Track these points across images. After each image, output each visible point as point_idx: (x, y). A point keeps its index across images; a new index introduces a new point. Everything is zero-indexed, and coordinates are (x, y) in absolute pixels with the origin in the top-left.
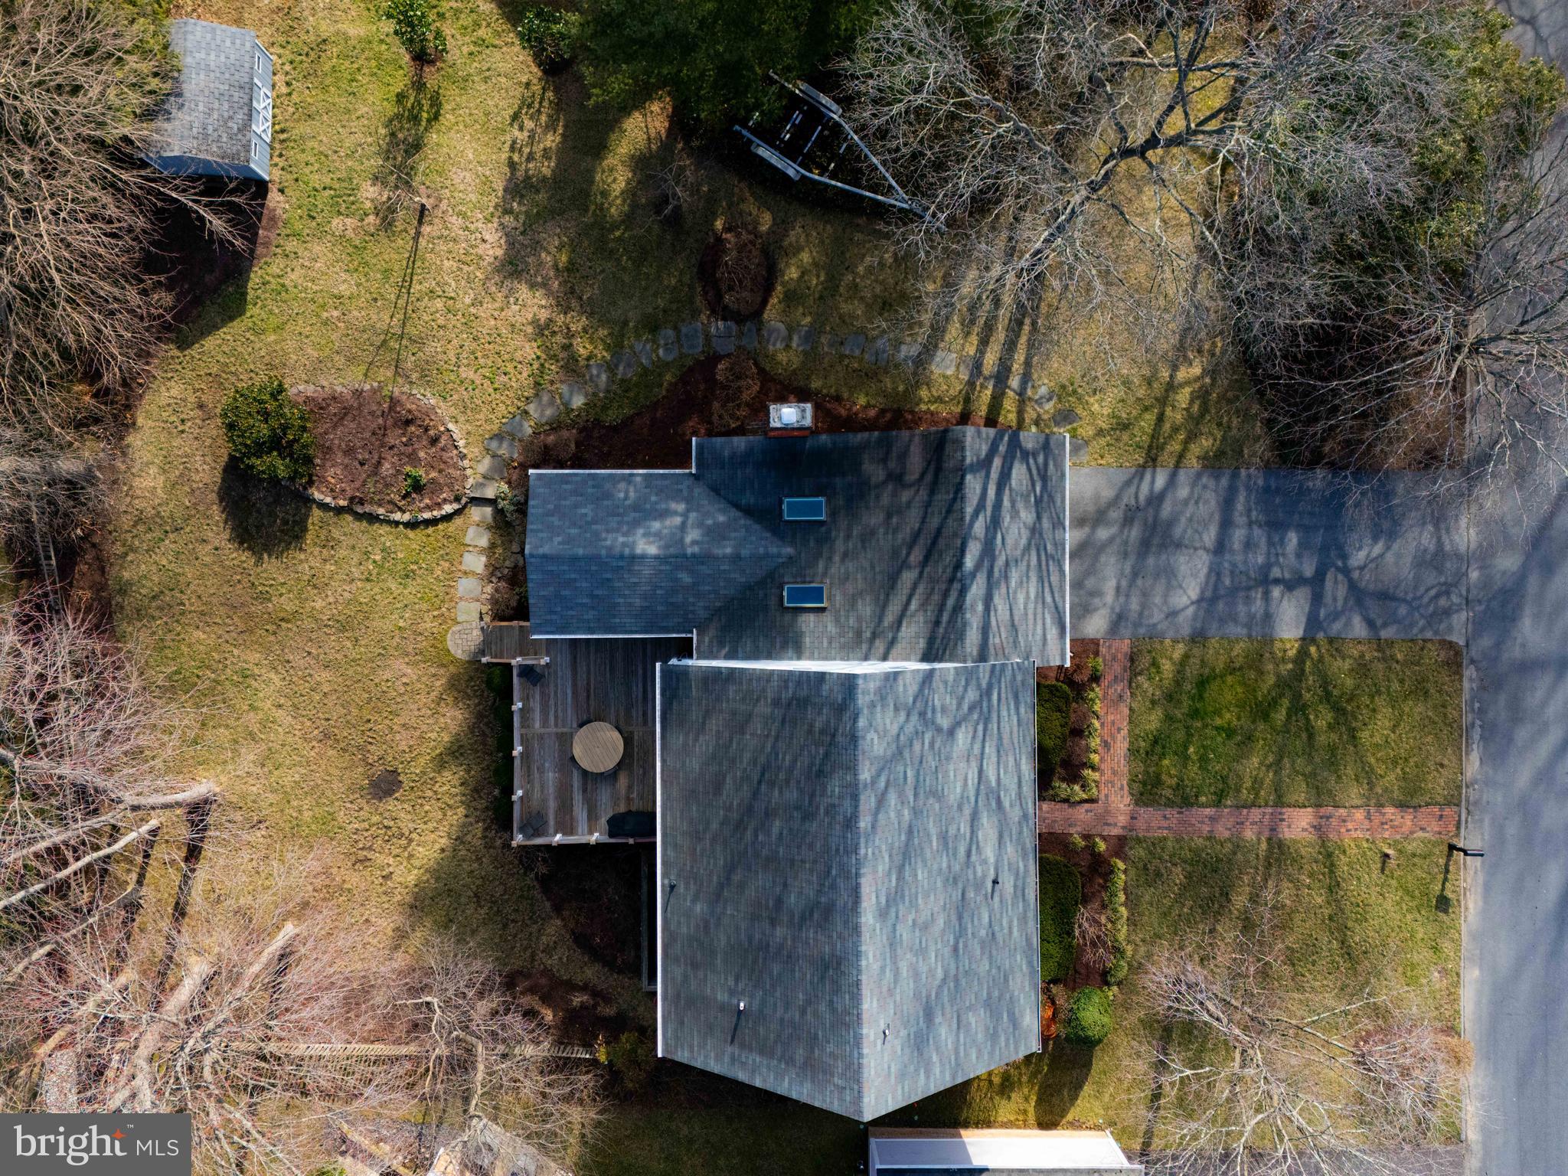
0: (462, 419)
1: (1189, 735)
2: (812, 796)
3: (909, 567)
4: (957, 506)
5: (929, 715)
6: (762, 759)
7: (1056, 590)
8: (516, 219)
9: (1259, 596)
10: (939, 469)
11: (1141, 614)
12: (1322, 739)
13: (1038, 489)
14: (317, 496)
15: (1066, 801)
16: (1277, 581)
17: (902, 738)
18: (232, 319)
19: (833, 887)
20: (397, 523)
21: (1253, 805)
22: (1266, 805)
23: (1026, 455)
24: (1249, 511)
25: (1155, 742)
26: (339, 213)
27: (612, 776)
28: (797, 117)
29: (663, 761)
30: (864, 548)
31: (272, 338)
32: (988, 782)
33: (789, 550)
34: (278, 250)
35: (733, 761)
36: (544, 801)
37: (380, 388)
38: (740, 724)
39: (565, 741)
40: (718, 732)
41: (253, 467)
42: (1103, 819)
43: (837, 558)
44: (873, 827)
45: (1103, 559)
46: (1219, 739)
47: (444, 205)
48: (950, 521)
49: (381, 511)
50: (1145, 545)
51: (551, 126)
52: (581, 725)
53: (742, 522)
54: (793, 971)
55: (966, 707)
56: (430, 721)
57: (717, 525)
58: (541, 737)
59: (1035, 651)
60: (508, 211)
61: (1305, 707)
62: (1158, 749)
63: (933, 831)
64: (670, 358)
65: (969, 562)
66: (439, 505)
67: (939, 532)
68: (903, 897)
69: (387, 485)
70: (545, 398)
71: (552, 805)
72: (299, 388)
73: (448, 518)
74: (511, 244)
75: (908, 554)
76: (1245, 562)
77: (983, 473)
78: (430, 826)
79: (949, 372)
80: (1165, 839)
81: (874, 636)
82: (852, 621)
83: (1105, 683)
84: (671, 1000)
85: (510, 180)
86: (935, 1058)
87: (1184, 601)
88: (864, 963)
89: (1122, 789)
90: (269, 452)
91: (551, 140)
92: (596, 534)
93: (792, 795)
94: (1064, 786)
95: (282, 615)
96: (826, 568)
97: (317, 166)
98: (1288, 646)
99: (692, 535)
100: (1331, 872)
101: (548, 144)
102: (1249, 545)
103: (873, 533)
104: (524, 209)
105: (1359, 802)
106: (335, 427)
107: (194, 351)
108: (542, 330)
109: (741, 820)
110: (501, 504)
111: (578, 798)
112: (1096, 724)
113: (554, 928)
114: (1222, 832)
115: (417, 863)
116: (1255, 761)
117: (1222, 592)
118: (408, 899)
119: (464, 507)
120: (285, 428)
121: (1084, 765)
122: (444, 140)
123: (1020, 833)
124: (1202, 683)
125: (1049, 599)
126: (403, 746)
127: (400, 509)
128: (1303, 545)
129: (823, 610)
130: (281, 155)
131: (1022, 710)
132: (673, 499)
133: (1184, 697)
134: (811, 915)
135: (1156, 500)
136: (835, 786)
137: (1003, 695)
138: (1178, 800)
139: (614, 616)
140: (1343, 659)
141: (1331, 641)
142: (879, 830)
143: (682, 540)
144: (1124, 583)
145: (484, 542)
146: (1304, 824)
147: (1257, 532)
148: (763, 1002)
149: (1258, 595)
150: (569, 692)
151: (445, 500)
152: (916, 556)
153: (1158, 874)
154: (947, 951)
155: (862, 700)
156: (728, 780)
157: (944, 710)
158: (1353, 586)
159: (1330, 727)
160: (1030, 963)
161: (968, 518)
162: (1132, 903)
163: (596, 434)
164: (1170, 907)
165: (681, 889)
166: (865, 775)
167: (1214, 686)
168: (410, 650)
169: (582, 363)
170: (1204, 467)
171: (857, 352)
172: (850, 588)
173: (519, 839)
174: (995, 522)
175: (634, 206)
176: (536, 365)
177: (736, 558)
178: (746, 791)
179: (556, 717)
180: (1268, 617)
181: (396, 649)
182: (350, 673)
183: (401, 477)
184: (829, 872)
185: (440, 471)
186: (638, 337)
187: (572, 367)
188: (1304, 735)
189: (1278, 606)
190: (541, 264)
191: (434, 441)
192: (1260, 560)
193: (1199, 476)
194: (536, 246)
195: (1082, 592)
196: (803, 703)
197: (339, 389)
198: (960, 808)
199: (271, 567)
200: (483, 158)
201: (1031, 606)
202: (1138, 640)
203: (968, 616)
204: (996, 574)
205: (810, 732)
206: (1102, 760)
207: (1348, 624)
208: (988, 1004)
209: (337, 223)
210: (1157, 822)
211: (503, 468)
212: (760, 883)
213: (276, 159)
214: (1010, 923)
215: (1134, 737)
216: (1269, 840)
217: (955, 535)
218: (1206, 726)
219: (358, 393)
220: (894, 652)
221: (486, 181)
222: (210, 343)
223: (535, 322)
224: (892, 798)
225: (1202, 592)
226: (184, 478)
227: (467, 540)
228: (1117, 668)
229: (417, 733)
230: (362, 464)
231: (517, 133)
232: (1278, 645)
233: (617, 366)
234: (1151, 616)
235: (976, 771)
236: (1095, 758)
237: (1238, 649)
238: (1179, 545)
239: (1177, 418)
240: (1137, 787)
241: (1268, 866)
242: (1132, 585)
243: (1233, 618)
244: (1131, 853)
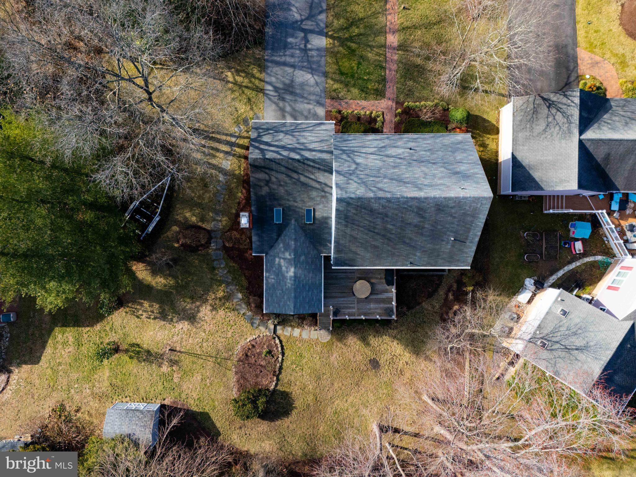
0: (245, 337)
1: (360, 78)
2: (379, 214)
3: (299, 178)
4: (277, 161)
5: (351, 172)
6: (366, 231)
7: (307, 126)
8: (174, 317)
10: (264, 167)
11: (317, 95)
12: (362, 31)
13: (272, 132)
14: (272, 387)
15: (383, 123)
16: (305, 46)
17: (359, 182)
18: (210, 417)
19: (411, 207)
20: (283, 359)
21: (385, 56)
22: (385, 51)
23: (259, 136)
24: (280, 56)
25: (362, 91)
26: (172, 379)
27: (372, 284)
28: (138, 217)
29: (367, 266)
30: (292, 194)
31: (216, 403)
32: (375, 151)
33: (293, 222)
34: (185, 401)
35: (367, 241)
36: (381, 308)
37: (234, 365)
38: (354, 239)
39: (360, 301)
40: (356, 247)
41: (262, 410)
42: (390, 109)
43: (296, 204)
44: (390, 192)
45: (297, 109)
46: (362, 68)
47: (170, 343)
48: (283, 164)
49: (278, 365)
50: (292, 93)
51: (141, 304)
52: (354, 295)
53: (283, 238)
54: (440, 221)
55: (348, 159)
56: (352, 348)
57: (284, 247)
58: (358, 309)
59: (329, 133)
60: (172, 320)
61: (350, 37)
62: (365, 89)
63: (392, 171)
64: (224, 263)
65: (297, 157)
66: (276, 345)
67: (287, 168)
68: (415, 182)
69: (269, 363)
70: (238, 307)
71: (382, 305)
72: (234, 394)
73: (281, 342)
74: (183, 319)
75: (294, 179)
76: (299, 57)
77: (266, 152)
78: (389, 348)
79: (230, 163)
80: (397, 88)
81: (324, 191)
82: (318, 199)
83: (341, 109)
84: (450, 263)
85: (160, 319)
86: (472, 171)
87: (312, 79)
88: (438, 196)
89: (379, 103)
90: (257, 404)
91: (146, 304)
92: (286, 289)
93: (379, 221)
94: (378, 124)
95: (314, 400)
96: (299, 208)
97: (155, 387)
98: (329, 42)
99: (287, 255)
100: (409, 28)
101: (147, 305)
102: (292, 56)
103: (287, 191)
104: (171, 314)
105: (385, 18)
106: (248, 381)
107: (221, 430)
108: (214, 308)
109: (388, 239)
110: (276, 322)
111: (379, 296)
112: (356, 112)
113: (426, 305)
114: (394, 67)
115: (402, 353)
116: (370, 55)
117: (309, 66)
118: (415, 356)
119: (277, 336)
120: (248, 398)
121: (370, 117)
122: (146, 342)
123: (393, 140)
124: (342, 73)
125: (311, 128)
126: (361, 357)
127: (277, 358)
128: (293, 36)
129: (314, 209)
130: (152, 400)
131: (350, 138)
132: (274, 262)
133: (347, 80)
134: (420, 214)
135: (276, 89)
136: (375, 206)
137: (345, 145)
138: (383, 83)
139: (316, 283)
140: (333, 22)
141: (327, 27)
142: (391, 190)
143: (289, 259)
144: (306, 101)
145: (289, 329)
146: (392, 38)
147: (287, 53)
148: (451, 231)
149: (310, 53)
150: (342, 299)
151: (275, 343)
152: (295, 176)
153: (409, 90)
154: (434, 166)
155: (345, 196)
156: (373, 243)
157: (349, 167)
158: (307, 19)
159: (358, 27)
160: (439, 137)
161: (282, 157)
162: (419, 99)
163: (251, 290)
164: (421, 86)
165: (411, 260)
166: (371, 195)
167: (342, 69)
168: (327, 355)
169: (226, 294)
170: (264, 71)
171: (222, 196)
172: (306, 200)
173: (394, 317)
174: (283, 147)
175: (170, 275)
176: (227, 310)
177: (296, 240)
178: (378, 237)
179: (352, 304)
180: (318, 50)
181: (327, 360)
182: (335, 376)
183: (266, 358)
184: (406, 208)
185: (264, 344)
186: (217, 274)
187: (228, 298)
188: (361, 37)
189: (314, 46)
190: (191, 309)
191: (253, 346)
192: (298, 52)
193: (267, 74)
194: (184, 310)
195: (309, 116)
196: (346, 217)
197: (235, 380)
198: (384, 161)
199: (297, 404)
200: (152, 328)
201: (313, 135)
202: (326, 96)
203: (316, 158)
204: (302, 147)
205: (356, 214)
206: (369, 110)
207: (320, 20)
208: (453, 152)
209: (176, 380)
210: (391, 90)
211: (263, 322)
212: (409, 233)
213: (153, 401)
214: (425, 144)
215: (361, 98)
216: (398, 50)
217: (287, 162)
218: (357, 73)
219: (236, 373)
220: (329, 184)
221: (161, 327)
222: (218, 425)
223: (211, 311)
224: (380, 185)
225: (309, 73)
226: (266, 434)
227: (289, 335)
228: (336, 104)
229: (357, 353)
230: (261, 372)
231: (144, 317)
232: (328, 46)
233: (227, 282)
234: (317, 91)
235: (371, 155)
236: (368, 113)
237: (329, 60)
238: (292, 81)
239: (246, 82)
240: (378, 97)
241: (407, 51)
242: (306, 98)
243: (318, 62)
244: (402, 100)
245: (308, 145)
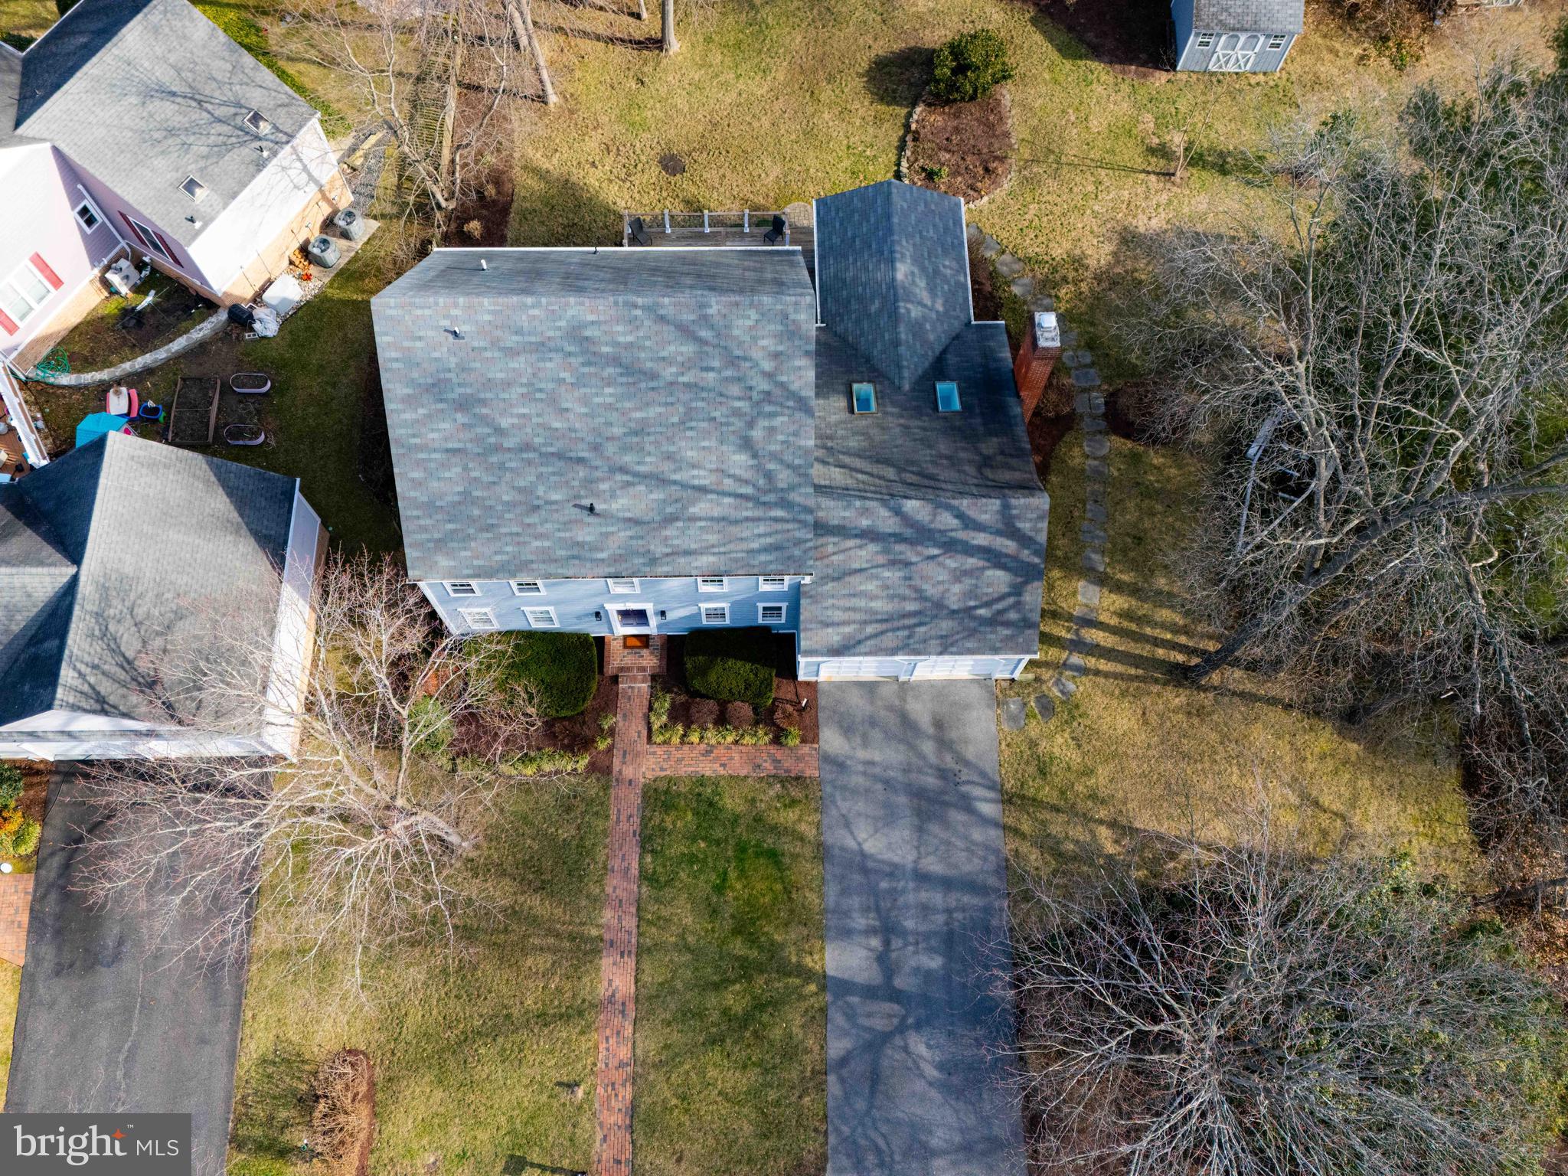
0: (993, 206)
1: (718, 843)
3: (899, 474)
4: (973, 495)
8: (1172, 242)
9: (872, 922)
10: (1001, 487)
11: (845, 788)
12: (712, 1000)
13: (982, 612)
14: (918, 110)
15: (651, 708)
17: (746, 366)
20: (898, 164)
21: (640, 919)
22: (640, 935)
23: (1017, 591)
24: (964, 910)
25: (711, 804)
30: (915, 440)
32: (694, 503)
33: (907, 387)
37: (1013, 150)
42: (630, 752)
43: (902, 421)
44: (662, 317)
45: (902, 747)
46: (714, 876)
47: (1176, 189)
49: (908, 153)
50: (918, 794)
53: (931, 353)
55: (771, 466)
56: (728, 194)
57: (926, 332)
60: (1178, 235)
61: (749, 979)
62: (703, 808)
64: (1065, 361)
67: (938, 488)
68: (589, 364)
69: (931, 156)
70: (1016, 267)
72: (1007, 94)
74: (1150, 238)
75: (912, 472)
76: (907, 907)
78: (636, 196)
79: (1079, 597)
80: (607, 817)
82: (840, 432)
83: (773, 749)
85: (1207, 236)
86: (421, 412)
87: (862, 835)
89: (662, 769)
92: (911, 236)
94: (667, 705)
95: (817, 92)
96: (892, 414)
97: (1194, 103)
98: (816, 957)
99: (915, 310)
100: (561, 1016)
102: (925, 909)
103: (930, 447)
105: (639, 1052)
106: (977, 120)
107: (1030, 28)
112: (730, 739)
114: (613, 884)
115: (605, 185)
116: (689, 920)
117: (872, 877)
121: (687, 727)
122: (1231, 190)
124: (774, 857)
126: (707, 176)
127: (911, 166)
128: (928, 975)
129: (852, 411)
132: (946, 302)
133: (758, 836)
135: (966, 804)
137: (779, 526)
138: (648, 832)
140: (803, 1026)
141: (823, 1010)
142: (659, 327)
143: (910, 303)
144: (877, 770)
146: (617, 982)
147: (940, 919)
153: (569, 809)
154: (527, 433)
157: (772, 430)
158: (886, 1037)
159: (725, 1012)
161: (954, 503)
163: (989, 304)
164: (531, 824)
167: (772, 870)
168: (789, 177)
169: (1053, 292)
170: (1006, 859)
171: (1089, 515)
172: (875, 431)
174: (951, 546)
176: (1046, 258)
177: (896, 343)
178: (687, 271)
180: (846, 933)
181: (790, 168)
182: (769, 139)
183: (938, 166)
185: (946, 192)
186: (1081, 334)
187: (1047, 285)
188: (716, 978)
189: (860, 945)
190: (1136, 259)
191: (972, 187)
192: (909, 924)
193: (997, 852)
194: (1152, 256)
197: (1010, 121)
198: (669, 457)
199: (857, 83)
200: (1221, 217)
201: (861, 603)
202: (819, 784)
204: (899, 548)
206: (693, 746)
207: (845, 1034)
208: (467, 498)
209: (1149, 117)
210: (625, 809)
215: (716, 782)
216: (601, 939)
218: (728, 860)
219: (1007, 135)
221: (1202, 219)
223: (1084, 256)
224: (688, 349)
225: (871, 856)
226: (926, 24)
228: (788, 763)
230: (947, 139)
232: (818, 944)
234: (844, 799)
235: (706, 483)
236: (694, 738)
237: (812, 897)
238: (920, 830)
239: (1057, 826)
240: (663, 786)
241: (572, 938)
242: (876, 778)
243: (846, 892)
244: (593, 779)
245: (881, 559)
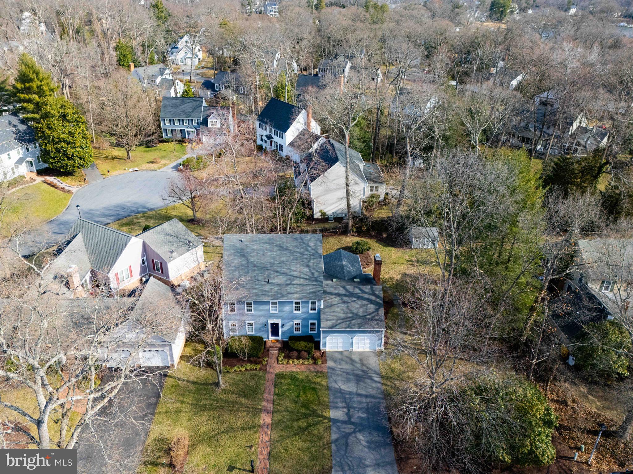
1: (297, 386)
9: (344, 405)
11: (335, 374)
12: (295, 424)
13: (369, 317)
15: (278, 356)
16: (349, 410)
21: (274, 404)
22: (273, 408)
25: (295, 377)
33: (346, 279)
42: (272, 366)
45: (351, 365)
46: (295, 393)
50: (356, 376)
61: (307, 418)
62: (293, 378)
76: (354, 402)
80: (265, 380)
83: (314, 366)
87: (340, 385)
89: (281, 370)
94: (283, 355)
98: (327, 413)
100: (249, 428)
102: (360, 402)
105: (272, 438)
114: (266, 396)
116: (288, 405)
117: (344, 395)
121: (289, 360)
124: (314, 389)
128: (362, 418)
133: (309, 384)
135: (371, 378)
138: (277, 383)
140: (323, 431)
141: (330, 427)
144: (344, 370)
146: (266, 420)
147: (365, 405)
153: (253, 378)
158: (350, 434)
159: (299, 427)
167: (313, 392)
170: (384, 391)
174: (359, 298)
177: (344, 274)
180: (336, 408)
188: (297, 418)
189: (341, 411)
192: (355, 406)
193: (380, 389)
202: (327, 373)
204: (345, 298)
206: (290, 364)
207: (337, 433)
210: (270, 378)
215: (297, 373)
216: (262, 409)
225: (343, 390)
228: (318, 368)
232: (328, 410)
234: (335, 377)
236: (291, 362)
237: (326, 399)
238: (357, 383)
239: (398, 383)
240: (281, 373)
241: (253, 408)
242: (344, 372)
243: (336, 398)
244: (261, 371)
245: (341, 301)
